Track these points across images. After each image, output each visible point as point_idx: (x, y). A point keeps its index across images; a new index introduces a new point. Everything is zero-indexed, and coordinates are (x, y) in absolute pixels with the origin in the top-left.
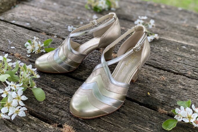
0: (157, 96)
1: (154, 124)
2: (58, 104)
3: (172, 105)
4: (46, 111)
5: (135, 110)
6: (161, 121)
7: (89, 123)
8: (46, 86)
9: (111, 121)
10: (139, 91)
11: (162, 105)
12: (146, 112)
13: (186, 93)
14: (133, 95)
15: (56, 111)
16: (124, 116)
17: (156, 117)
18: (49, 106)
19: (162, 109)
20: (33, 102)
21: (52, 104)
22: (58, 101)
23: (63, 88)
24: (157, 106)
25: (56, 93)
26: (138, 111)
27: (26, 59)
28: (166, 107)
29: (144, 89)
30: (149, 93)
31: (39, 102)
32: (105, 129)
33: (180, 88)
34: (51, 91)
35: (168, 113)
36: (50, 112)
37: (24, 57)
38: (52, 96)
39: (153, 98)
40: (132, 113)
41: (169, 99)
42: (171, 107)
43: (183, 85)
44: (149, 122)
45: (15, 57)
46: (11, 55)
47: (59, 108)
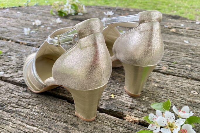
0: (124, 98)
3: (144, 110)
11: (130, 110)
12: (108, 122)
13: (162, 92)
17: (122, 128)
19: (130, 115)
24: (124, 112)
28: (136, 112)
29: (106, 91)
30: (113, 95)
33: (155, 86)
35: (140, 120)
42: (143, 111)
43: (158, 83)
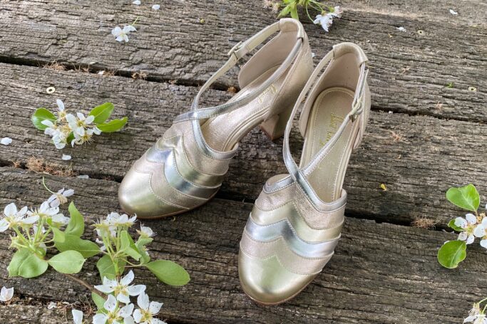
0: (401, 187)
1: (424, 261)
2: (220, 282)
4: (204, 307)
5: (375, 239)
6: (431, 247)
7: (306, 306)
8: (167, 241)
9: (345, 283)
10: (362, 186)
11: (417, 207)
12: (397, 237)
13: (450, 163)
14: (356, 201)
15: (226, 300)
16: (361, 261)
17: (419, 242)
19: (421, 218)
20: (163, 295)
21: (207, 285)
22: (216, 272)
23: (207, 231)
24: (411, 213)
25: (199, 254)
26: (381, 240)
27: (63, 169)
28: (426, 210)
29: (369, 179)
30: (383, 186)
31: (177, 290)
32: (344, 309)
33: (436, 152)
34: (185, 251)
36: (213, 307)
37: (56, 165)
38: (195, 263)
39: (394, 195)
40: (373, 249)
41: (426, 187)
43: (438, 143)
44: (413, 261)
45: (33, 172)
46: (18, 167)
47: (228, 290)
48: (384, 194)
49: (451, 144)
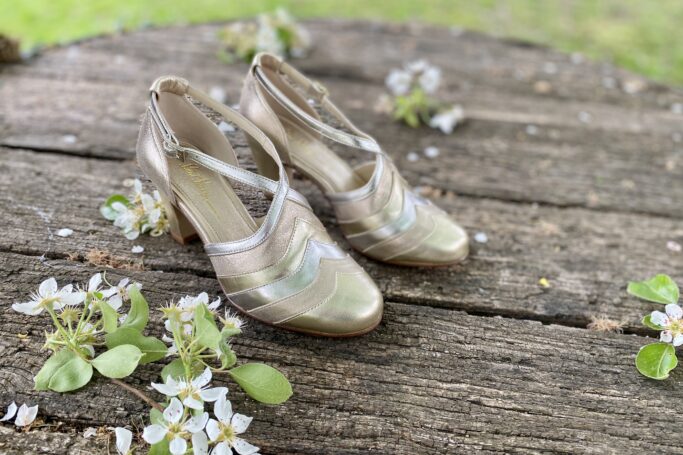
0: (565, 283)
1: (618, 371)
2: (335, 398)
5: (545, 344)
6: (624, 354)
7: (463, 432)
8: (261, 345)
10: (517, 282)
11: (593, 306)
12: (575, 342)
15: (345, 424)
17: (605, 347)
18: (311, 412)
21: (316, 403)
22: (329, 386)
25: (306, 362)
26: (553, 345)
30: (544, 282)
31: (274, 409)
36: (327, 435)
38: (300, 374)
39: (560, 294)
41: (598, 283)
43: (602, 236)
44: (602, 371)
45: (93, 266)
46: (74, 259)
47: (347, 411)
48: (546, 291)
49: (618, 236)
